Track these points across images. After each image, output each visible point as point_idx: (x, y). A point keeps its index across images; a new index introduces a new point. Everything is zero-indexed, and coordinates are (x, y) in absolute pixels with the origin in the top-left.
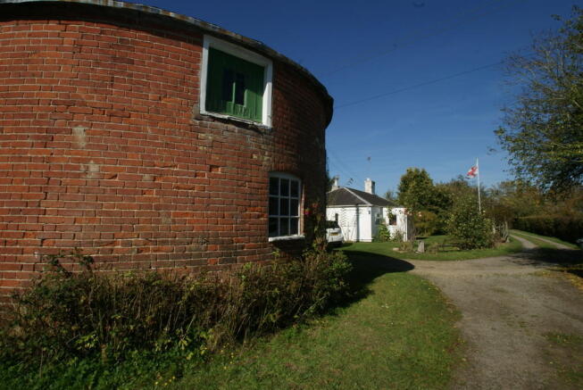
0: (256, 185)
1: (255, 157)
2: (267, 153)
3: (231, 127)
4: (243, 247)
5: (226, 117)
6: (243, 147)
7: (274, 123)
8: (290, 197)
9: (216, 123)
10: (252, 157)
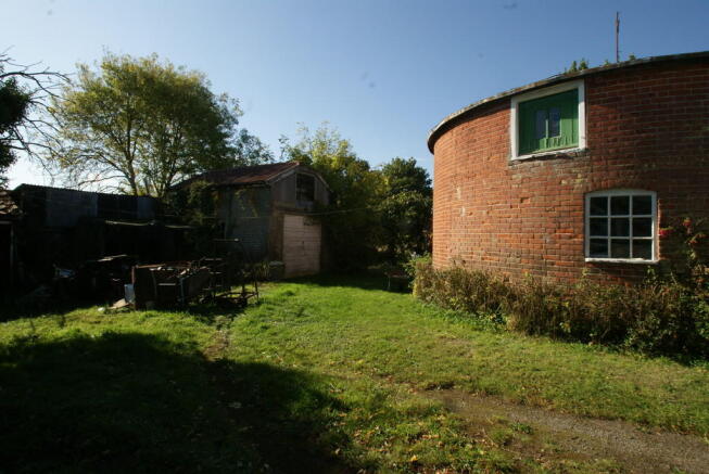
0: (566, 209)
1: (563, 182)
2: (579, 176)
3: (537, 162)
4: (553, 264)
5: (530, 156)
6: (549, 177)
7: (589, 143)
8: (631, 216)
9: (525, 163)
10: (560, 183)
